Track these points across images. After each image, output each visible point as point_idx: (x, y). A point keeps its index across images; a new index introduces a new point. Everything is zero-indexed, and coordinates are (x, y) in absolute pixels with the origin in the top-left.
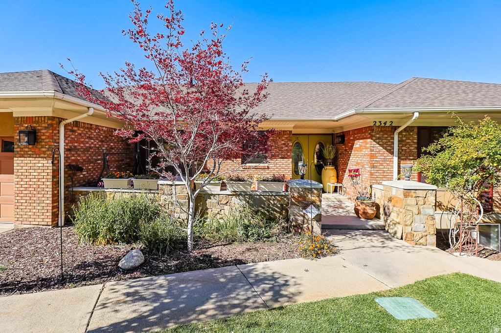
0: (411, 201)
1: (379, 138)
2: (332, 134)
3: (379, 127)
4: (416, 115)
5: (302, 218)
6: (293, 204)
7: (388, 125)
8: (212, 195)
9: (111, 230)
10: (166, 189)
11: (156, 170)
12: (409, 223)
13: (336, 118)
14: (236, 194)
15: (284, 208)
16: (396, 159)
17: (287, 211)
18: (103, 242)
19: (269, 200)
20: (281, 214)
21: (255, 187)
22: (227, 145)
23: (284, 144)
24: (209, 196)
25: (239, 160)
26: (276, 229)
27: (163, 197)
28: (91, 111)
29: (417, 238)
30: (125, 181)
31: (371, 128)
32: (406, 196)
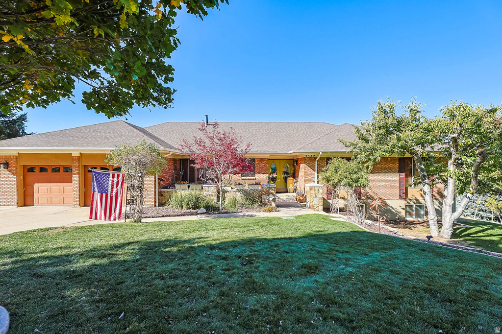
0: (313, 192)
1: (308, 163)
2: (293, 159)
3: (308, 158)
4: (321, 153)
5: (267, 201)
6: (263, 194)
7: (312, 157)
8: (227, 191)
9: (188, 204)
10: (207, 188)
11: (205, 180)
12: (312, 201)
13: (289, 152)
14: (238, 191)
15: (260, 196)
16: (316, 174)
17: (261, 198)
18: (185, 208)
19: (253, 193)
20: (258, 199)
21: (247, 188)
22: (235, 169)
23: (264, 166)
24: (227, 192)
25: (240, 175)
26: (256, 205)
27: (205, 192)
28: (171, 153)
29: (315, 207)
30: (186, 185)
31: (305, 159)
32: (310, 190)
